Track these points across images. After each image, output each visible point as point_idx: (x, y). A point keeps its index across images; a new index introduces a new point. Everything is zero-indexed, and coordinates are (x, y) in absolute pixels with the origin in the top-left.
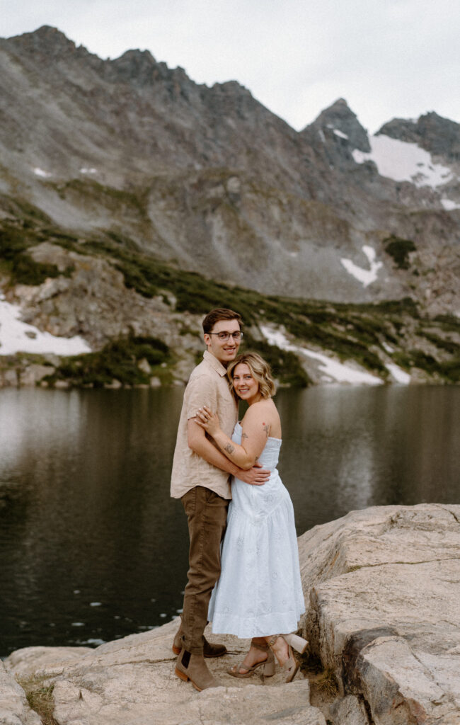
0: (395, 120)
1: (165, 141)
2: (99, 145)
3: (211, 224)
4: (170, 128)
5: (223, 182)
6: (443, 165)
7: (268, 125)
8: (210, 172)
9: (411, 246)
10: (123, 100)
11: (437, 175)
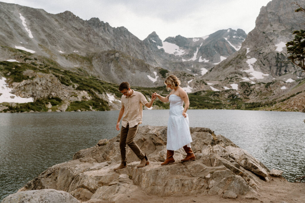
0: (169, 37)
1: (101, 43)
2: (79, 44)
3: (111, 66)
4: (103, 39)
5: (114, 54)
6: (182, 50)
7: (132, 39)
8: (110, 51)
9: (166, 71)
10: (89, 32)
11: (181, 52)
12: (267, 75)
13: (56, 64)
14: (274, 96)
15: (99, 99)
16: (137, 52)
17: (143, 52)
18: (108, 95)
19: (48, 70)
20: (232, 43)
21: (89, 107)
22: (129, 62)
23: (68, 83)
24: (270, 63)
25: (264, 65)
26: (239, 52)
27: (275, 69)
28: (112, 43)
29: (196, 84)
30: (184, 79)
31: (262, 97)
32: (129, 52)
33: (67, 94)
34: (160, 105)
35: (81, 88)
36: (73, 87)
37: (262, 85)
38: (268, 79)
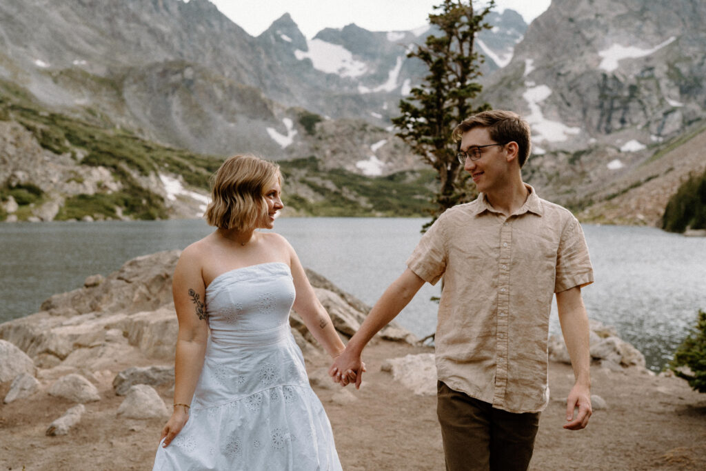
0: (327, 29)
1: (147, 40)
3: (171, 102)
4: (152, 31)
5: (181, 71)
6: (360, 61)
7: (230, 30)
8: (171, 63)
9: (317, 119)
10: (114, 10)
11: (356, 69)
12: (576, 131)
13: (26, 95)
14: (590, 185)
15: (140, 189)
16: (242, 66)
17: (258, 69)
18: (164, 178)
19: (6, 113)
20: (490, 45)
21: (113, 211)
22: (219, 94)
23: (60, 145)
24: (585, 99)
25: (569, 104)
26: (506, 69)
27: (595, 116)
28: (175, 42)
29: (393, 153)
30: (361, 138)
31: (559, 188)
32: (219, 67)
33: (57, 176)
34: (298, 206)
35: (93, 160)
36: (74, 157)
37: (562, 157)
38: (578, 141)
